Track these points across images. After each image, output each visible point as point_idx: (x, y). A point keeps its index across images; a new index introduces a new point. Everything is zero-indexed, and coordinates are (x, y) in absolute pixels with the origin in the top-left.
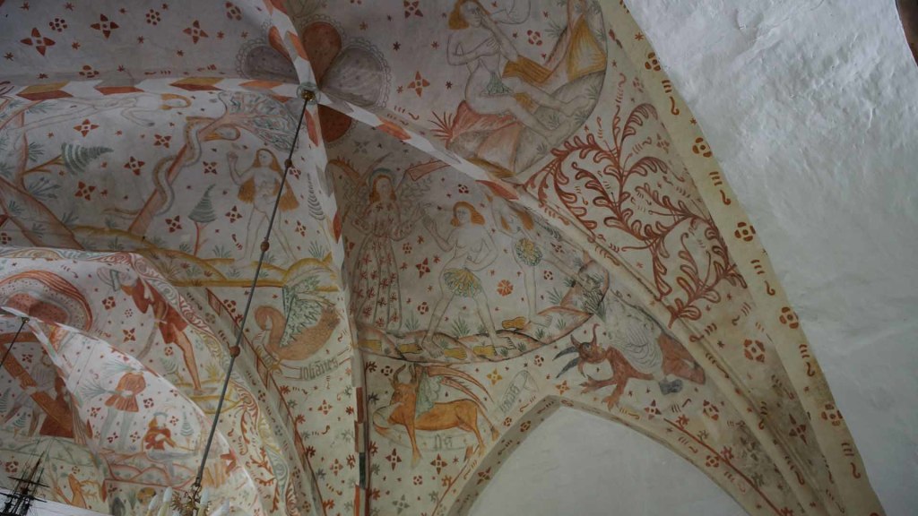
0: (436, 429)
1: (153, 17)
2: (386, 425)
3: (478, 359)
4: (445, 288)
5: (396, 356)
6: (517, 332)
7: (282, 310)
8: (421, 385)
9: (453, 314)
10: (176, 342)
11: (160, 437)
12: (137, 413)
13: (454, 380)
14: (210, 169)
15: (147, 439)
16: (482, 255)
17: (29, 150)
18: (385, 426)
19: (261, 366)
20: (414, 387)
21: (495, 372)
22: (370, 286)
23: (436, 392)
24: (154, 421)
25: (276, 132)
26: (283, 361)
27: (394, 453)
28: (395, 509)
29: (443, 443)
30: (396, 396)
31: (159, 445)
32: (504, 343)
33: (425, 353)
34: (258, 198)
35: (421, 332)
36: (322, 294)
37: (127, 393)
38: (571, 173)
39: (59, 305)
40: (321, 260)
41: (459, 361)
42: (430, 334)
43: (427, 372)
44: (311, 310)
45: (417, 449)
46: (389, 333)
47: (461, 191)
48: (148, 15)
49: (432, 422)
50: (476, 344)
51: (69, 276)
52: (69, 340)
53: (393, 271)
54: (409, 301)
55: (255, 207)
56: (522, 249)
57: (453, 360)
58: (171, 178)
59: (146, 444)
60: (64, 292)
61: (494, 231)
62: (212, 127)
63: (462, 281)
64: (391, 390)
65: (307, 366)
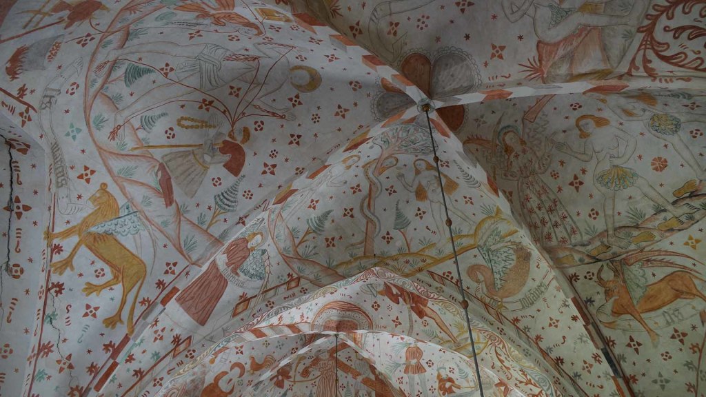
0: (659, 307)
1: (316, 118)
2: (611, 319)
3: (667, 234)
4: (603, 189)
5: (591, 261)
6: (693, 195)
7: (485, 263)
8: (626, 276)
9: (622, 206)
10: (426, 315)
11: (448, 385)
12: (426, 373)
13: (654, 260)
14: (391, 191)
15: (440, 388)
16: (622, 149)
17: (293, 233)
18: (611, 321)
19: (491, 310)
20: (620, 280)
21: (691, 238)
22: (541, 216)
23: (642, 276)
24: (439, 376)
25: (418, 144)
26: (504, 300)
27: (631, 339)
28: (657, 386)
29: (673, 316)
30: (608, 293)
31: (450, 391)
32: (686, 209)
33: (615, 249)
34: (430, 194)
35: (601, 234)
36: (508, 239)
37: (414, 362)
38: (668, 37)
39: (350, 320)
40: (494, 215)
41: (649, 243)
42: (611, 232)
43: (625, 262)
44: (506, 254)
45: (651, 330)
46: (575, 246)
47: (574, 109)
48: (313, 119)
49: (652, 302)
50: (657, 223)
51: (347, 299)
52: (365, 339)
53: (552, 197)
54: (578, 214)
55: (431, 201)
56: (657, 124)
57: (644, 244)
58: (372, 210)
59: (441, 392)
60: (348, 310)
61: (621, 124)
62: (379, 164)
63: (616, 177)
64: (601, 290)
65: (523, 296)
